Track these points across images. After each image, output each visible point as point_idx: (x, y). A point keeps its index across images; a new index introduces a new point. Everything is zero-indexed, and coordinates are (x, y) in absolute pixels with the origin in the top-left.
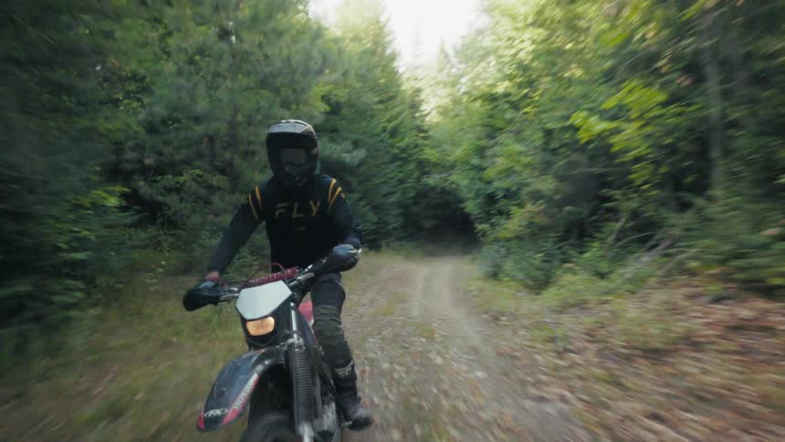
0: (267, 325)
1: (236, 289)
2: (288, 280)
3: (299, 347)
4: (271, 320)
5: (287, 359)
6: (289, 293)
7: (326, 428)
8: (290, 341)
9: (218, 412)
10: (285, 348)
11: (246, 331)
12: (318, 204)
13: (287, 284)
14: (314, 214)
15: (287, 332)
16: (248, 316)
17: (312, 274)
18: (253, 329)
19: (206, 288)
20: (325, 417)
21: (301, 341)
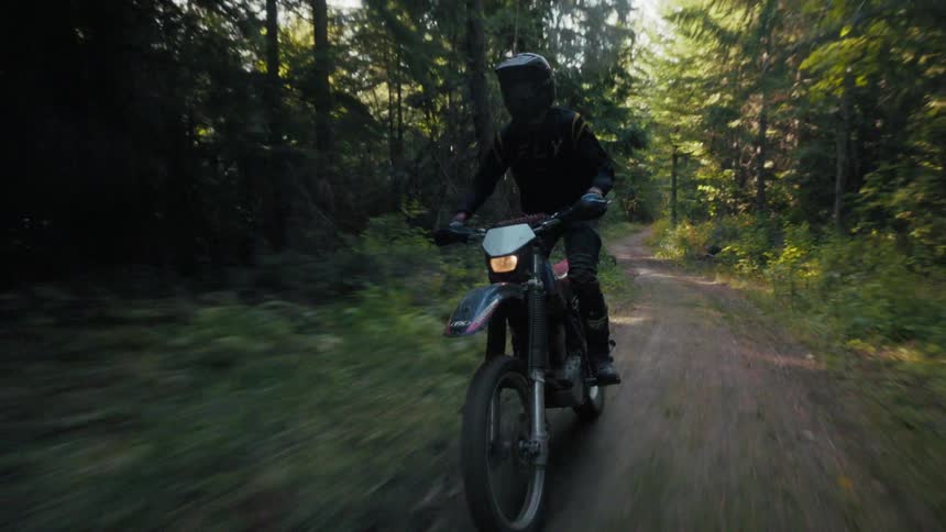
0: (510, 264)
1: (483, 230)
2: (533, 225)
3: (539, 290)
4: (514, 259)
5: (526, 299)
6: (533, 236)
7: (566, 377)
8: (530, 281)
9: (463, 323)
10: (526, 289)
11: (490, 268)
12: (561, 141)
13: (533, 228)
14: (556, 152)
15: (527, 272)
16: (492, 253)
17: (557, 220)
18: (496, 266)
19: (455, 227)
20: (567, 366)
21: (541, 283)
